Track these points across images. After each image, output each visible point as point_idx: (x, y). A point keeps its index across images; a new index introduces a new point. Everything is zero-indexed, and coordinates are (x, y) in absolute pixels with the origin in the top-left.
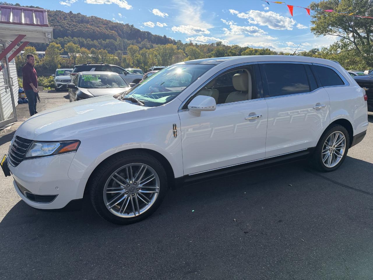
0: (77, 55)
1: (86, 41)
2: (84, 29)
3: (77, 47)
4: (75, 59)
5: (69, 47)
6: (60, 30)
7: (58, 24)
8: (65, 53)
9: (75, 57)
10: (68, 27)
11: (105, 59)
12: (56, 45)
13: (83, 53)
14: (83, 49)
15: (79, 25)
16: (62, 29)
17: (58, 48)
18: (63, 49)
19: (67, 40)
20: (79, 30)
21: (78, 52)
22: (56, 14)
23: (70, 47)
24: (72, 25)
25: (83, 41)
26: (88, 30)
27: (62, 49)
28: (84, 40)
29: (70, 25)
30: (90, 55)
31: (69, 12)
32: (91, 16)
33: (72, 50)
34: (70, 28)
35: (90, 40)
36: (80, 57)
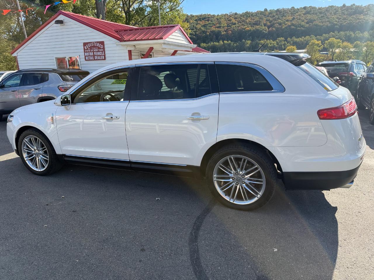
0: (337, 51)
1: (354, 34)
2: (354, 21)
3: (339, 42)
4: (334, 55)
5: (329, 42)
6: (327, 26)
7: (327, 20)
8: (325, 49)
9: (333, 53)
10: (336, 21)
11: (370, 52)
12: (317, 42)
13: (344, 48)
14: (345, 44)
15: (350, 18)
16: (329, 25)
17: (318, 45)
18: (323, 46)
19: (333, 35)
20: (349, 23)
21: (339, 47)
22: (327, 10)
23: (331, 43)
24: (342, 18)
25: (351, 35)
26: (359, 22)
27: (321, 45)
28: (352, 33)
29: (340, 19)
30: (352, 50)
31: (343, 5)
32: (367, 5)
33: (332, 46)
34: (339, 22)
35: (359, 33)
36: (340, 53)
